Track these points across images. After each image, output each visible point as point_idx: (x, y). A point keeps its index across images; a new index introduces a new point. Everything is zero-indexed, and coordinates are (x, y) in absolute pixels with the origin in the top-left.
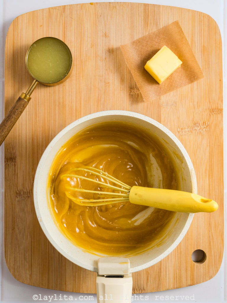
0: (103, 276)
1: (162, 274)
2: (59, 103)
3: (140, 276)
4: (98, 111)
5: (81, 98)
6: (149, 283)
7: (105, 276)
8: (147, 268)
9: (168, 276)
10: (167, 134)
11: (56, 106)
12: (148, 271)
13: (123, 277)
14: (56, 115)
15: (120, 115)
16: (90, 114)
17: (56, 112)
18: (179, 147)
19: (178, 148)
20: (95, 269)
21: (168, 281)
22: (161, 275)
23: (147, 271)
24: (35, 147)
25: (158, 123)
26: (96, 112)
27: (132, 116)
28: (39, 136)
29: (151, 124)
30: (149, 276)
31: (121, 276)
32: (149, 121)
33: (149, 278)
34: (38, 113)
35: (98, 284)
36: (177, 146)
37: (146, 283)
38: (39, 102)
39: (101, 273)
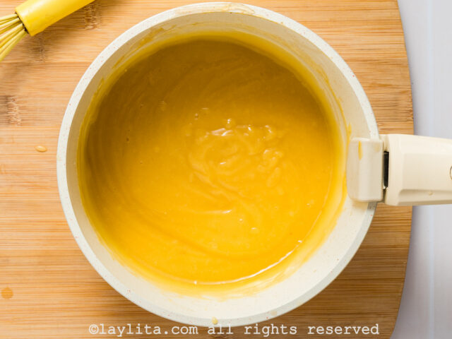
0: (384, 191)
1: (375, 57)
2: (40, 264)
3: (379, 101)
4: (57, 188)
5: (30, 221)
6: (392, 83)
7: (384, 188)
8: (363, 87)
9: (377, 46)
10: (105, 61)
11: (46, 269)
12: (368, 85)
13: (388, 153)
14: (63, 269)
15: (67, 153)
16: (60, 202)
17: (57, 269)
18: (130, 38)
19: (133, 39)
20: (370, 208)
21: (387, 46)
22: (376, 59)
23: (369, 87)
24: (128, 309)
25: (82, 79)
26: (58, 190)
27: (68, 130)
28: (105, 303)
29: (85, 93)
30: (378, 82)
31: (386, 156)
32: (79, 98)
33: (383, 83)
34: (60, 306)
35: (400, 203)
36: (129, 41)
37: (394, 88)
38: (40, 304)
39: (379, 197)
